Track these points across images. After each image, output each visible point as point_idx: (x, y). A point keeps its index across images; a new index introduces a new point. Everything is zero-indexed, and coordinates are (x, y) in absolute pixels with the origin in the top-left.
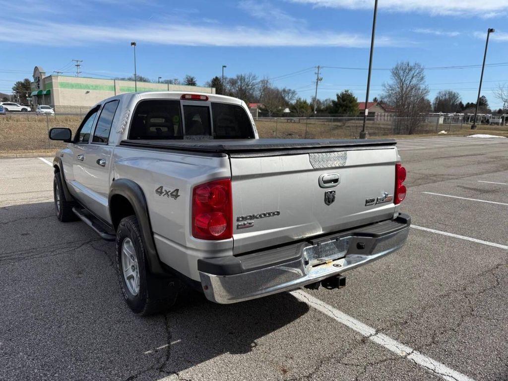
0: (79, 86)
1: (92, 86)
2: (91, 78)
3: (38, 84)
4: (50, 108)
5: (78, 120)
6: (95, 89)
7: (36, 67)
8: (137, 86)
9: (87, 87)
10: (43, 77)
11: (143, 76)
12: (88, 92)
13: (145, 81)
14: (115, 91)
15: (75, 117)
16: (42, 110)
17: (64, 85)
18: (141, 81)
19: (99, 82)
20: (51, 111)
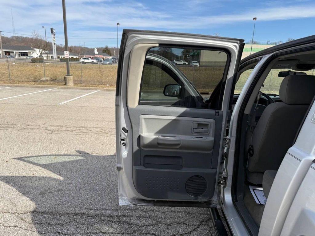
12: (220, 52)
15: (210, 68)
16: (193, 64)
20: (198, 64)
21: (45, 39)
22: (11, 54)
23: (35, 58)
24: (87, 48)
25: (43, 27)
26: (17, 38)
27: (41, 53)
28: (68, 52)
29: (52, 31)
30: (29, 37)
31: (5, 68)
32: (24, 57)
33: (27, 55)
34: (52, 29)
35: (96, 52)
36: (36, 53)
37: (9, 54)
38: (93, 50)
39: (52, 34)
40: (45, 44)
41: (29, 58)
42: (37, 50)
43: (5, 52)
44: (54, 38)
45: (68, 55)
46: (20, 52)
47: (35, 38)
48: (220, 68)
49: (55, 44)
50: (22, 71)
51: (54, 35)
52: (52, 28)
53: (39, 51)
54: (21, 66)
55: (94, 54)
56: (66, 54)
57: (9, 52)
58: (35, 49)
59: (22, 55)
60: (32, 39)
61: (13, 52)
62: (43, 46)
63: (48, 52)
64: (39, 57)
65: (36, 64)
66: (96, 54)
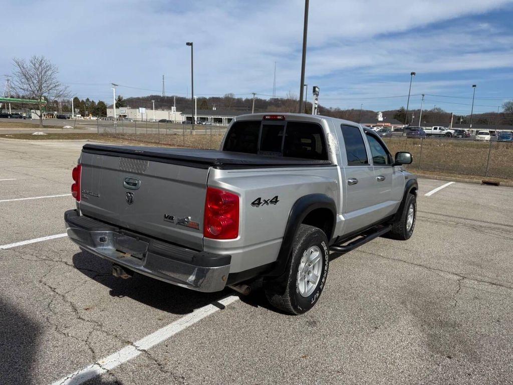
29: (314, 91)
34: (314, 88)
35: (380, 118)
38: (376, 114)
39: (314, 94)
44: (317, 99)
49: (315, 108)
51: (317, 95)
52: (315, 86)
55: (377, 121)
66: (380, 122)
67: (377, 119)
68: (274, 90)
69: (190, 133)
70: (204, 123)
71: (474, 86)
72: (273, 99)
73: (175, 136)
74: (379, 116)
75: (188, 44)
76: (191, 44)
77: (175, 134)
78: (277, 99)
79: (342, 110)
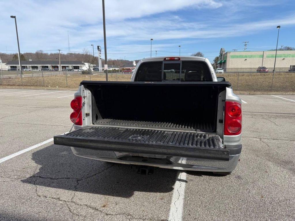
0: (241, 57)
1: (249, 56)
2: (250, 51)
3: (221, 57)
4: (222, 70)
5: (235, 76)
6: (250, 58)
7: (221, 48)
8: (277, 54)
9: (246, 57)
10: (224, 53)
11: (290, 47)
12: (246, 60)
13: (291, 50)
14: (263, 58)
15: (233, 74)
16: (218, 71)
17: (233, 57)
18: (289, 50)
19: (253, 53)
20: (222, 71)
21: (93, 55)
22: (67, 68)
23: (85, 70)
24: (128, 61)
25: (92, 45)
26: (71, 54)
27: (90, 67)
28: (107, 65)
29: (98, 48)
30: (81, 53)
31: (63, 79)
32: (77, 70)
33: (79, 68)
34: (98, 47)
36: (86, 67)
37: (65, 68)
38: (132, 62)
39: (98, 50)
40: (93, 59)
41: (80, 70)
42: (87, 64)
43: (62, 66)
44: (100, 54)
45: (107, 68)
46: (73, 66)
47: (85, 54)
48: (243, 74)
49: (100, 58)
50: (75, 81)
51: (100, 51)
52: (98, 45)
53: (88, 65)
54: (74, 77)
56: (106, 67)
57: (65, 66)
58: (85, 63)
59: (75, 68)
60: (83, 55)
61: (68, 66)
62: (91, 60)
63: (95, 65)
64: (88, 69)
65: (85, 75)
66: (135, 66)
67: (133, 65)
68: (69, 48)
69: (20, 76)
70: (25, 70)
71: (180, 46)
72: (69, 53)
73: (10, 79)
74: (134, 63)
75: (12, 17)
76: (15, 17)
77: (10, 78)
78: (72, 53)
79: (113, 60)
